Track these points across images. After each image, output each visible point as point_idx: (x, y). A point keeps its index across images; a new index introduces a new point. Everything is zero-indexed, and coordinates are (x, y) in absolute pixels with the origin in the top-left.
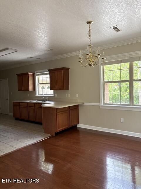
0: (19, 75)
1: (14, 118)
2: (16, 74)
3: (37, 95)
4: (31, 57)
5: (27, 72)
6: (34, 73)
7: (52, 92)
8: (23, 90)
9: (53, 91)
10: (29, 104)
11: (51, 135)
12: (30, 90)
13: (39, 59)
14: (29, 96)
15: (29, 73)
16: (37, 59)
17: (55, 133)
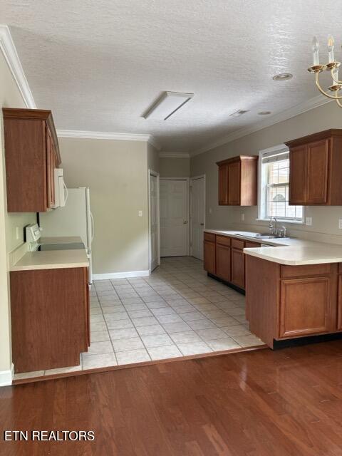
0: (223, 165)
1: (206, 272)
2: (218, 163)
3: (262, 217)
4: (242, 112)
5: (238, 155)
6: (258, 157)
7: (297, 212)
8: (228, 204)
9: (301, 207)
10: (233, 241)
11: (263, 344)
12: (242, 205)
13: (268, 113)
14: (243, 219)
15: (242, 158)
16: (262, 113)
17: (274, 340)
